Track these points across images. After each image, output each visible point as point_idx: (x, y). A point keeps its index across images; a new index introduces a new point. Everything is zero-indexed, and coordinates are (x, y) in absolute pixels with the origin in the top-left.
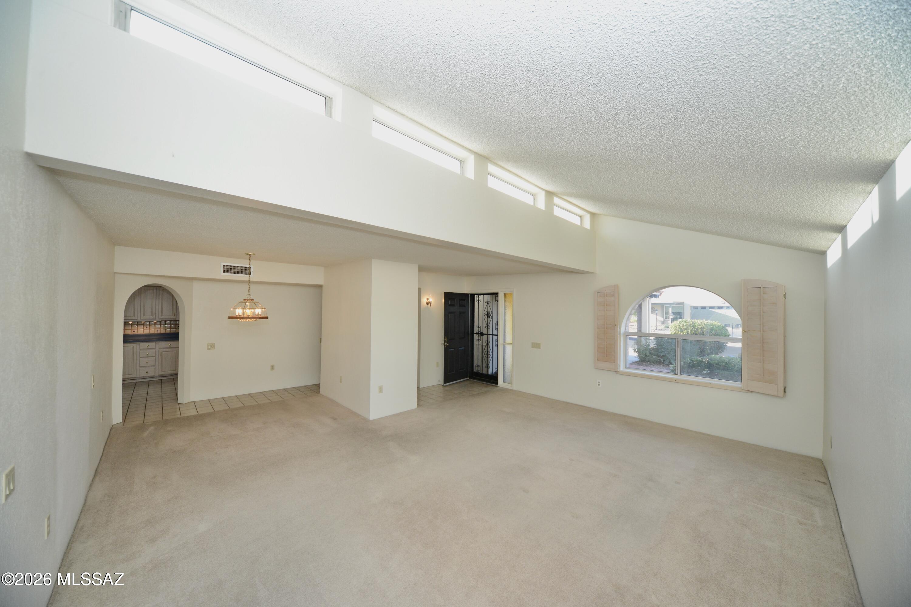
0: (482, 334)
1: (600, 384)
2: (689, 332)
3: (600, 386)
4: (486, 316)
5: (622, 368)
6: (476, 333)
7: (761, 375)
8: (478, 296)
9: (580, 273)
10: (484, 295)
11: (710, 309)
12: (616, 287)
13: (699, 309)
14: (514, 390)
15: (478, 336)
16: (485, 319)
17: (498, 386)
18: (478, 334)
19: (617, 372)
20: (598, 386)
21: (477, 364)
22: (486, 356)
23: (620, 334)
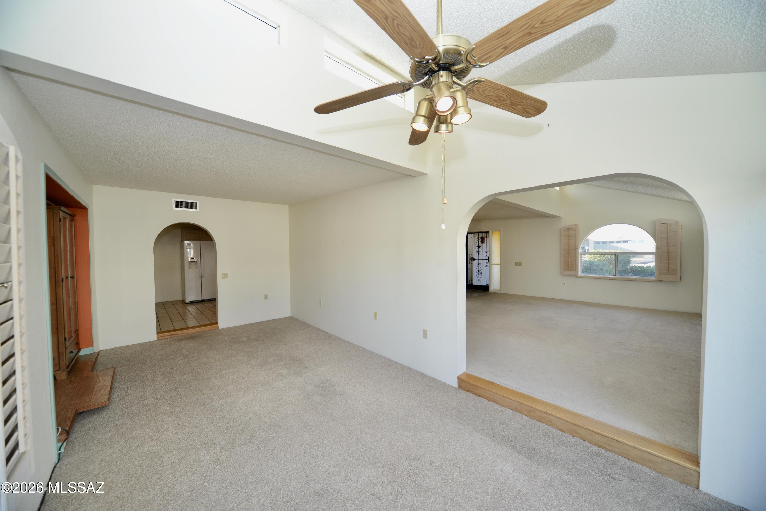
0: (474, 259)
1: (565, 284)
2: (602, 259)
3: (565, 286)
4: (477, 247)
5: (580, 273)
6: (470, 259)
7: (667, 271)
8: (470, 234)
9: (552, 217)
10: (476, 234)
11: (609, 243)
12: (576, 225)
13: (601, 243)
14: (502, 293)
15: (471, 260)
16: (477, 249)
17: (490, 291)
18: (471, 259)
19: (576, 276)
20: (563, 286)
21: (470, 279)
22: (478, 273)
23: (579, 253)
